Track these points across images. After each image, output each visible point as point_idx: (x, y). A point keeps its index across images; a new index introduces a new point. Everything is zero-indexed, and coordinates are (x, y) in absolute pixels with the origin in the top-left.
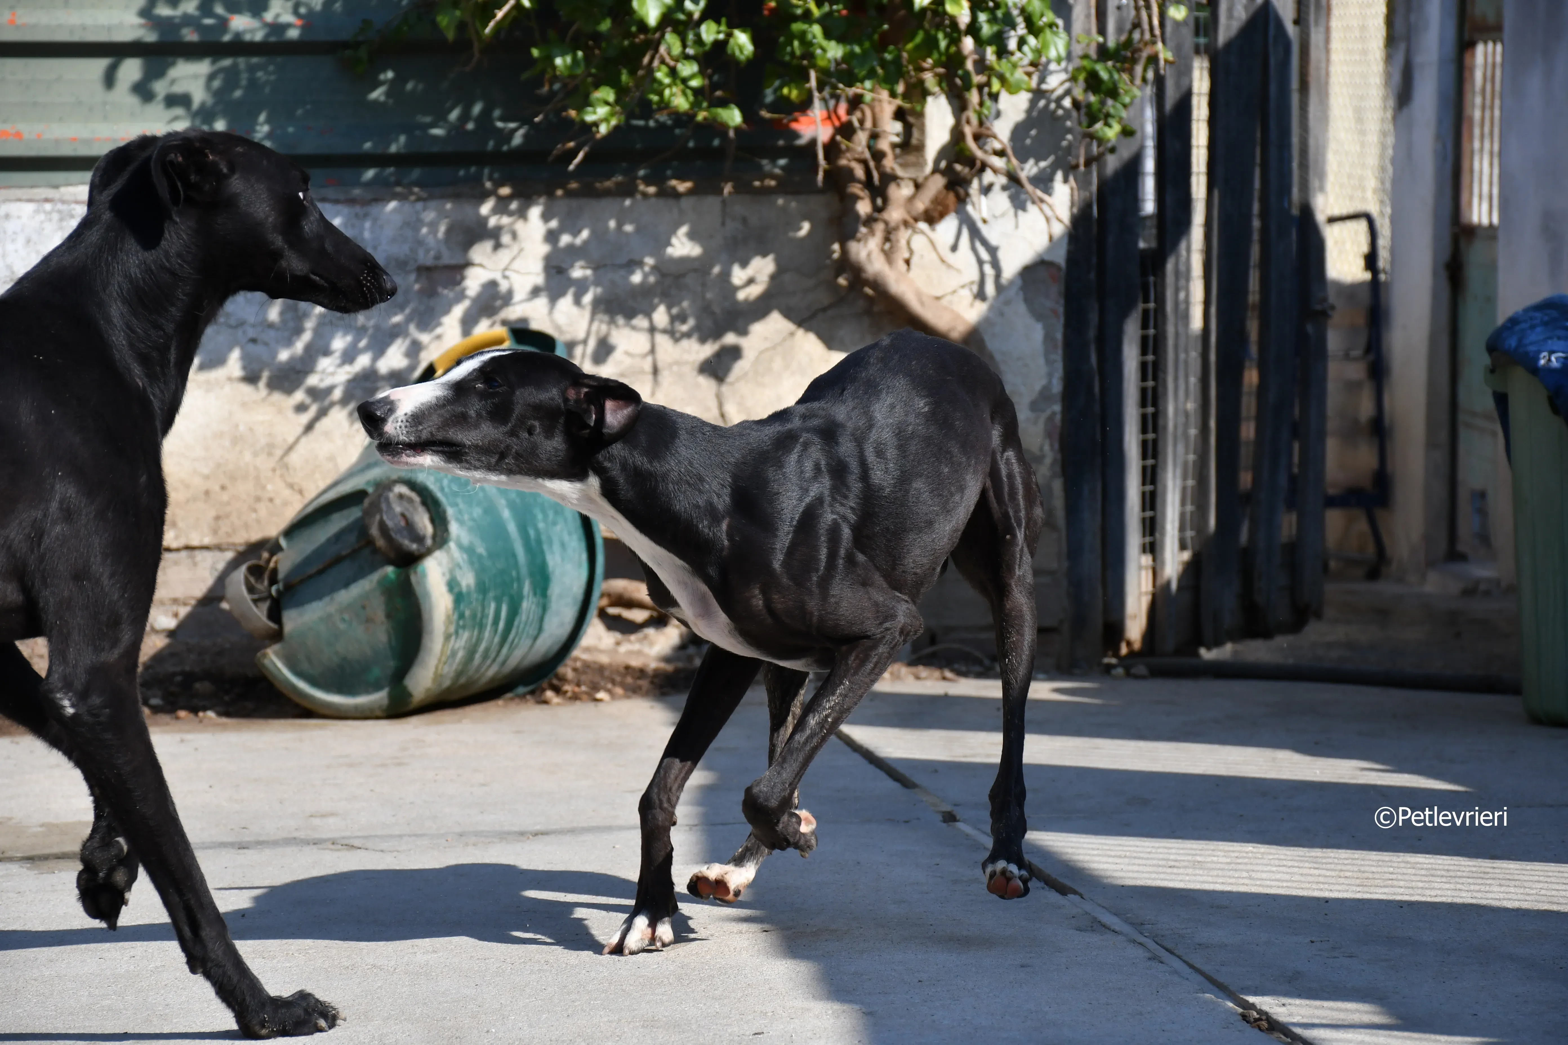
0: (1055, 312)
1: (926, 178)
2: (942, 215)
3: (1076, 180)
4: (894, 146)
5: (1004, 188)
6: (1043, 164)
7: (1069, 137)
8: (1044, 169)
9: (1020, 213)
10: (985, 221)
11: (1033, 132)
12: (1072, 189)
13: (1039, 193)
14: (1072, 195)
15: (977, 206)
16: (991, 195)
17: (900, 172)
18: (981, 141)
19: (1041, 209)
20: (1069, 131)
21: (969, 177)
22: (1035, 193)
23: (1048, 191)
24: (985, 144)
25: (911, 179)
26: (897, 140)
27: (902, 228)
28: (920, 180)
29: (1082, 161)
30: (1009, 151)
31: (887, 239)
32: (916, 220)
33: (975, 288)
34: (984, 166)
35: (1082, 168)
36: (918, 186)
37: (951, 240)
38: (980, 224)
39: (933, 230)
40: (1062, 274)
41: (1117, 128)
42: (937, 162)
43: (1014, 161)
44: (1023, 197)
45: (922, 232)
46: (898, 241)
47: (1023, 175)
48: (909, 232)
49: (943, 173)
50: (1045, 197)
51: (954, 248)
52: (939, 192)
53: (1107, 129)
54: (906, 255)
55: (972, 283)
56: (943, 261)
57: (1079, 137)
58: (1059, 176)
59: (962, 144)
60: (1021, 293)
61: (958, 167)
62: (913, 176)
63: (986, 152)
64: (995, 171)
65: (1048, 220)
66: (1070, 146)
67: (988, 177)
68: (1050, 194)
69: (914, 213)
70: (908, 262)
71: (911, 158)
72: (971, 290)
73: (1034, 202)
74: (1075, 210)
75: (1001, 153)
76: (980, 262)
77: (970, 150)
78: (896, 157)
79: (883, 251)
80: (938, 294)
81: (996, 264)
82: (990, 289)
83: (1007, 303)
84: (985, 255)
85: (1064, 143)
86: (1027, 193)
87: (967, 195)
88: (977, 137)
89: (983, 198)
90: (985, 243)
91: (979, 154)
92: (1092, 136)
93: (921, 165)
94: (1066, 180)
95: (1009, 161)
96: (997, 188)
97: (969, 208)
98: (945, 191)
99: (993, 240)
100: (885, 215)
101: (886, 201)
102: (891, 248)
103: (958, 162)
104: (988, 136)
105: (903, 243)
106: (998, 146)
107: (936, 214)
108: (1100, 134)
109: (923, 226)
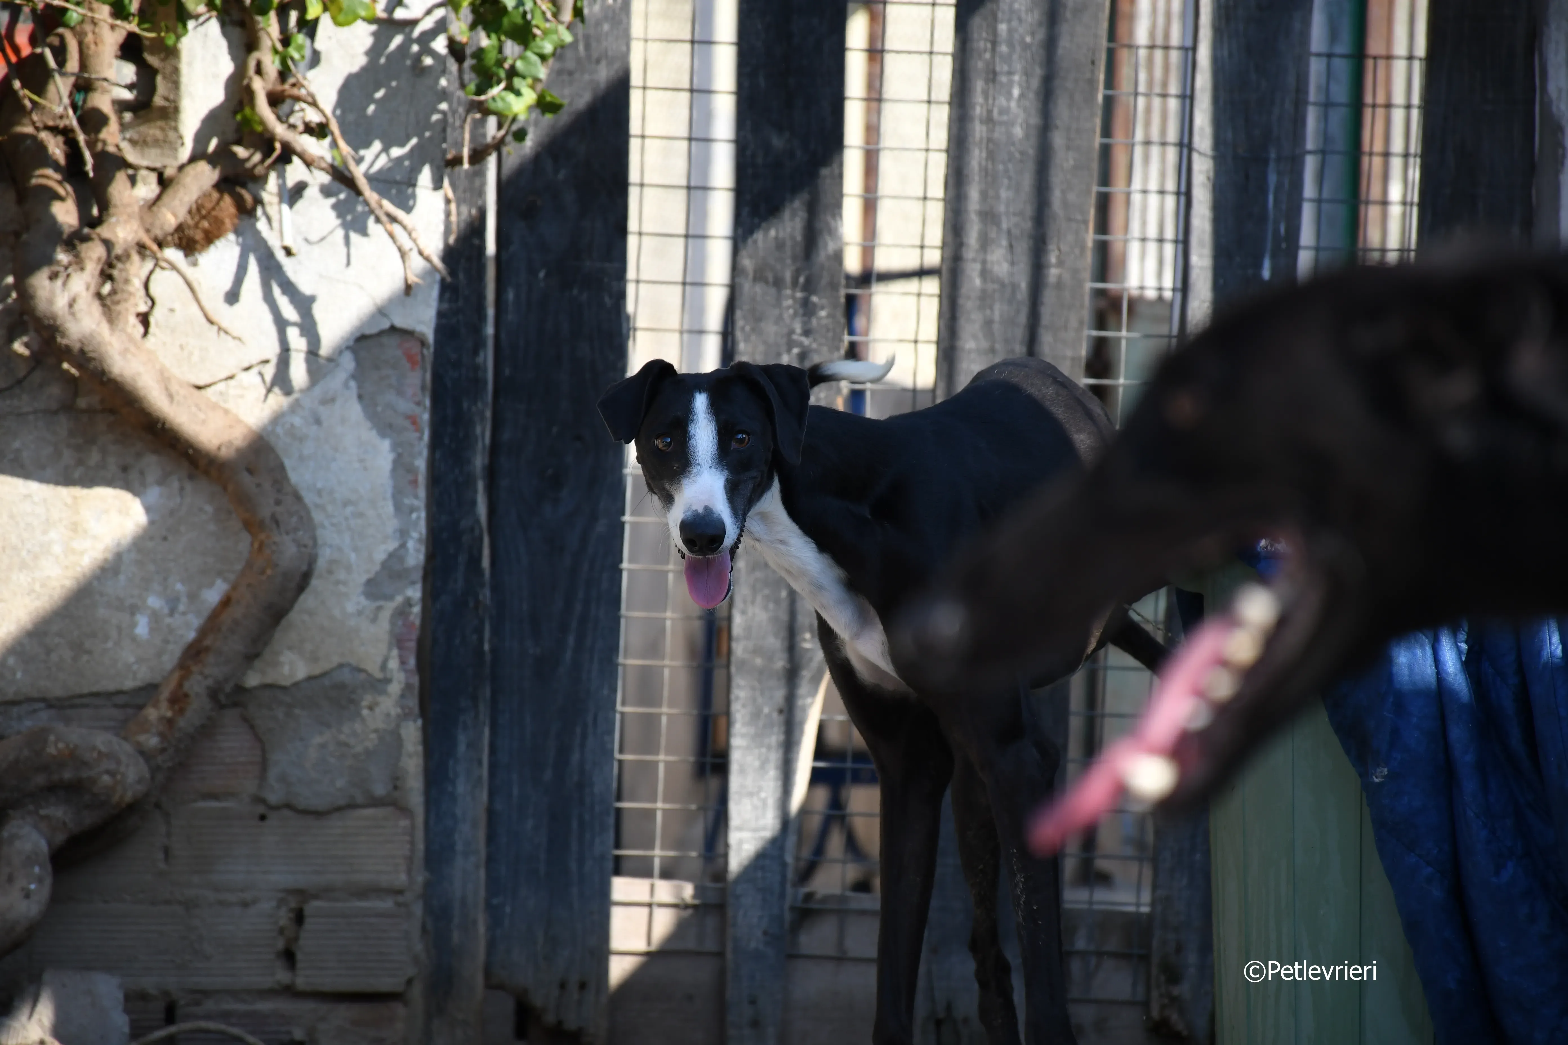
0: (414, 420)
1: (181, 168)
2: (210, 238)
3: (453, 185)
4: (121, 106)
5: (326, 191)
6: (396, 152)
7: (444, 106)
8: (399, 160)
9: (354, 237)
10: (288, 252)
11: (379, 94)
12: (448, 201)
13: (388, 205)
14: (448, 214)
15: (275, 224)
16: (300, 205)
17: (131, 155)
18: (285, 108)
19: (391, 236)
20: (444, 95)
21: (259, 170)
22: (381, 207)
23: (406, 203)
24: (292, 112)
25: (153, 169)
26: (127, 95)
27: (135, 257)
28: (169, 172)
29: (466, 153)
30: (334, 126)
31: (106, 276)
32: (161, 245)
33: (269, 371)
34: (288, 154)
35: (466, 166)
36: (164, 182)
37: (227, 284)
38: (280, 255)
39: (195, 264)
40: (429, 353)
41: (529, 96)
42: (201, 138)
43: (344, 148)
44: (360, 208)
45: (174, 267)
46: (127, 281)
47: (359, 172)
48: (149, 265)
49: (212, 160)
50: (400, 214)
51: (232, 297)
52: (206, 195)
53: (511, 97)
54: (143, 308)
55: (266, 362)
56: (211, 322)
57: (461, 110)
58: (425, 176)
59: (247, 111)
60: (353, 384)
61: (241, 152)
62: (158, 165)
63: (293, 127)
64: (308, 164)
65: (403, 254)
66: (444, 124)
67: (296, 171)
68: (408, 210)
69: (159, 233)
70: (144, 319)
71: (153, 131)
72: (261, 374)
73: (378, 220)
74: (452, 240)
75: (319, 131)
76: (281, 324)
77: (262, 122)
78: (123, 127)
79: (99, 296)
80: (201, 383)
81: (309, 328)
82: (298, 372)
83: (329, 401)
84: (289, 312)
85: (435, 117)
86: (366, 203)
87: (258, 201)
88: (275, 100)
89: (285, 207)
90: (289, 288)
91: (279, 130)
92: (485, 110)
93: (170, 144)
94: (437, 185)
95: (334, 145)
96: (312, 193)
97: (262, 225)
98: (215, 195)
99: (305, 287)
100: (104, 231)
101: (105, 206)
102: (113, 292)
103: (239, 142)
104: (297, 99)
105: (137, 283)
106: (314, 117)
107: (199, 236)
108: (499, 105)
109: (173, 254)
